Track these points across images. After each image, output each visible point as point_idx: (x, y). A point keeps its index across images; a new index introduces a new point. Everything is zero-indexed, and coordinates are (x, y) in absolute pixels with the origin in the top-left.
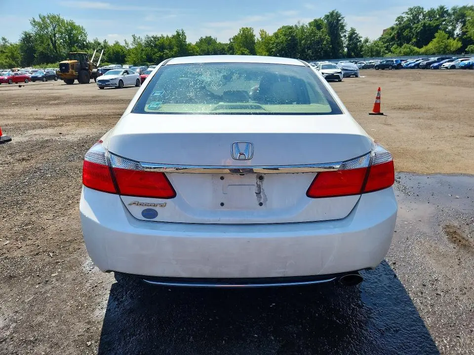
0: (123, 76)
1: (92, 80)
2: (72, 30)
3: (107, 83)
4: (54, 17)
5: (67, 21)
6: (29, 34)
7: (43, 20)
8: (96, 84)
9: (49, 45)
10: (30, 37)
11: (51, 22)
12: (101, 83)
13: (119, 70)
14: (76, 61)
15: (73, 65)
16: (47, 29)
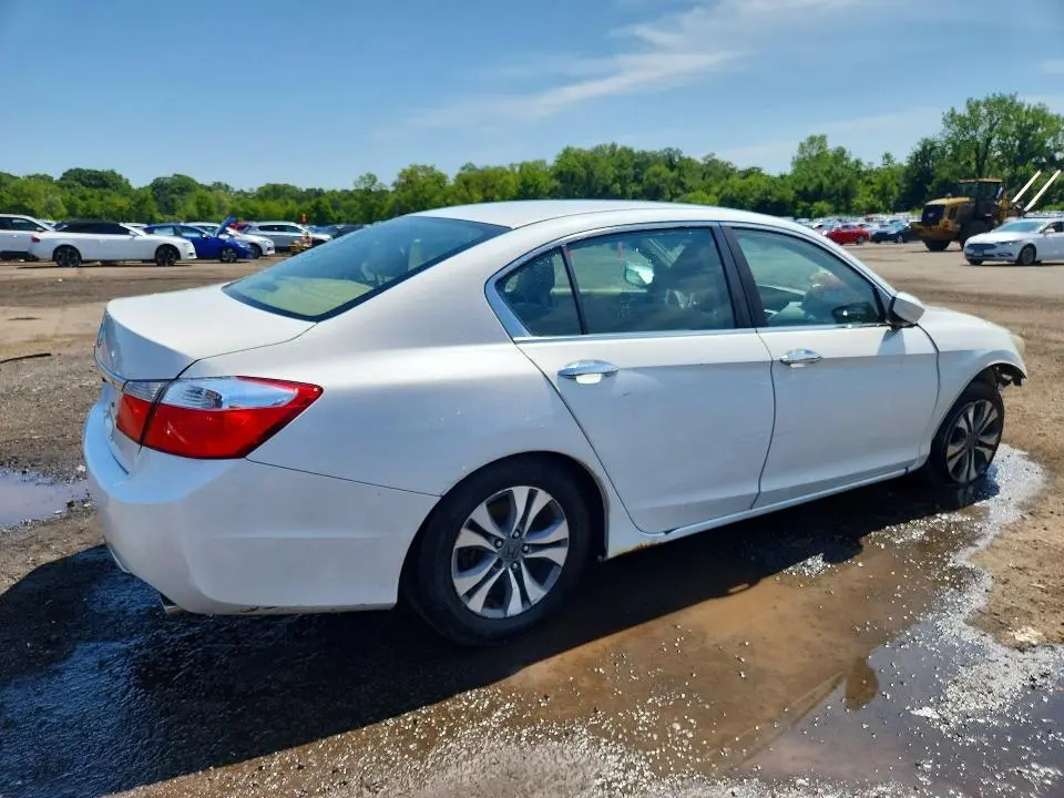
0: (1042, 236)
1: (954, 245)
2: (1035, 126)
3: (987, 252)
4: (1001, 101)
5: (1029, 107)
6: (932, 144)
7: (971, 112)
8: (962, 254)
9: (969, 163)
10: (933, 148)
11: (990, 113)
12: (972, 252)
13: (1037, 220)
14: (967, 199)
15: (953, 209)
16: (976, 129)
